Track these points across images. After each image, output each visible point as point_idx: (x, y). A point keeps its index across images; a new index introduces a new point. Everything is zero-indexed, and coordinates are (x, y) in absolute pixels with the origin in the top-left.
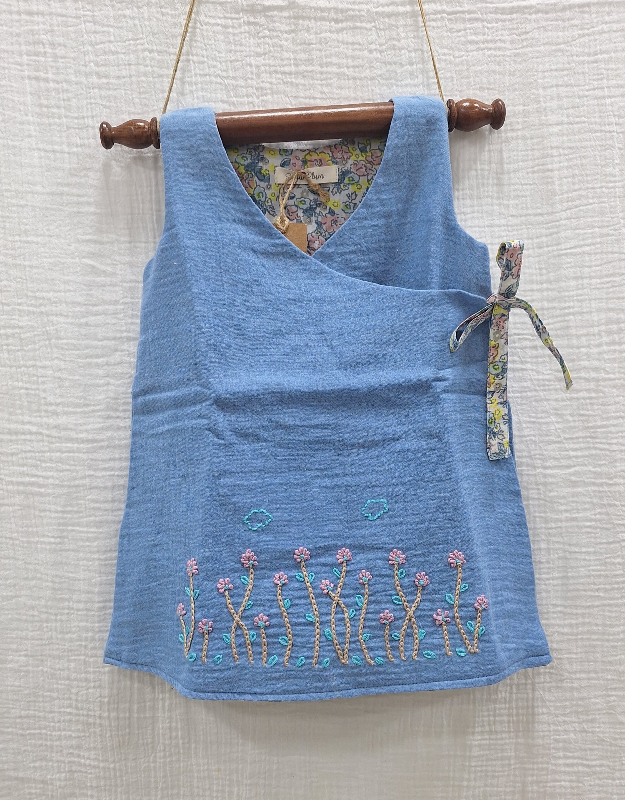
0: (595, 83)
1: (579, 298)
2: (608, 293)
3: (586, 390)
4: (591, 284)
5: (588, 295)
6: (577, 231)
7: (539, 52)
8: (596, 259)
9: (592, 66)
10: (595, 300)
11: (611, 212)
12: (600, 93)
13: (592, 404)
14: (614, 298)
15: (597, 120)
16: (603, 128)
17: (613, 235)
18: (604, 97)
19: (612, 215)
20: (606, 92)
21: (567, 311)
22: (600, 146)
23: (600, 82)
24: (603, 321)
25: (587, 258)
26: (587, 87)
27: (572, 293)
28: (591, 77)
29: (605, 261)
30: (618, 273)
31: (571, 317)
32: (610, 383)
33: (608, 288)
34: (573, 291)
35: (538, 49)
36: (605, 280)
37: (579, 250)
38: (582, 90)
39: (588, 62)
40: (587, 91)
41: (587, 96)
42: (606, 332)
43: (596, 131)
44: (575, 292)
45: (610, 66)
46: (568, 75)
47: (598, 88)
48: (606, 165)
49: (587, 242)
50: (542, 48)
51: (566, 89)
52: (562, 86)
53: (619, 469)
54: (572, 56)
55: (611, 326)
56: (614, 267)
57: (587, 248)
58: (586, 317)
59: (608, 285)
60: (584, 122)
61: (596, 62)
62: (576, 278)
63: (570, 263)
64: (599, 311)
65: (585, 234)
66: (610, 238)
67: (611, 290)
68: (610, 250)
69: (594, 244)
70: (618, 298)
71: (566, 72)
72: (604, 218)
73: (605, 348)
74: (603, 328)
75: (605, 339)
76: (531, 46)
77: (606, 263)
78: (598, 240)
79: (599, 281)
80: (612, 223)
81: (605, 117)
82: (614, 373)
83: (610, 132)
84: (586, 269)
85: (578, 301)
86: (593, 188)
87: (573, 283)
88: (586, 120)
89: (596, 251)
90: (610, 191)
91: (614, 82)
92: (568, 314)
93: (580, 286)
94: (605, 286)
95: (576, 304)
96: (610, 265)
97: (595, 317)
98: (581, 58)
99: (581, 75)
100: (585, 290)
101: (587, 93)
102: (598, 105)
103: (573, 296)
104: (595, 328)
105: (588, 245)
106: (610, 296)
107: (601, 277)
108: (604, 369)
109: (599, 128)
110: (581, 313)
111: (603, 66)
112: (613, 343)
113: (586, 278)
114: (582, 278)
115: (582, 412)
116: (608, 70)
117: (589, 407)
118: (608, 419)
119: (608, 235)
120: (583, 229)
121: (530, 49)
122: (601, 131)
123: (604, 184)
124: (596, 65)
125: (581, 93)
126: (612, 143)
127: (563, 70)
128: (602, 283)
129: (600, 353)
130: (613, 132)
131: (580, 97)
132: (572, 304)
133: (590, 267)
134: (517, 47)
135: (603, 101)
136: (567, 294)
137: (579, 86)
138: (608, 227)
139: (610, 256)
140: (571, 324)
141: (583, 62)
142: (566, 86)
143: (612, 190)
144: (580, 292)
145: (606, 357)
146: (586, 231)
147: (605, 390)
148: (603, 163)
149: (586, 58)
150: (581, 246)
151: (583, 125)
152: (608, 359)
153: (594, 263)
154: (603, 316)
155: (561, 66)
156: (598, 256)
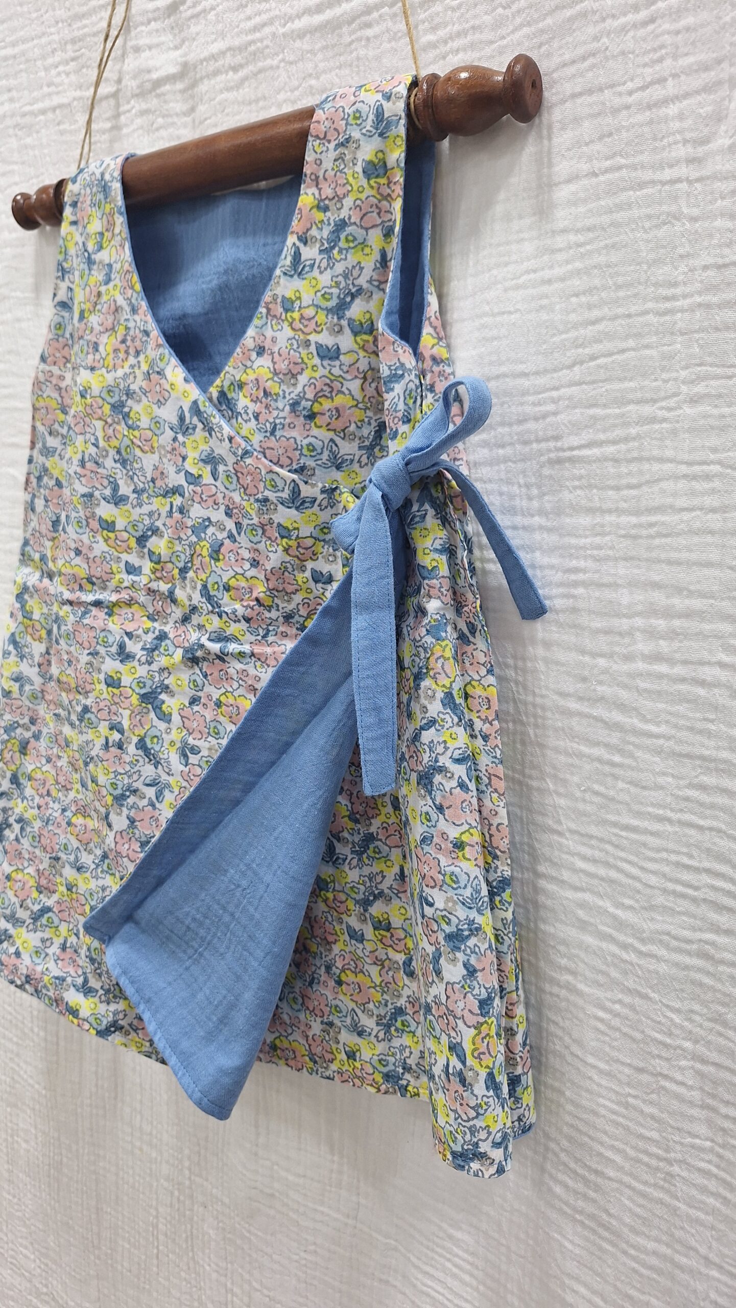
0: (648, 70)
1: (595, 552)
2: (649, 549)
3: (607, 745)
4: (618, 526)
5: (612, 548)
6: (592, 411)
7: (542, 31)
8: (630, 474)
9: (641, 32)
10: (625, 559)
11: (663, 369)
12: (657, 92)
13: (615, 777)
14: (659, 561)
15: (645, 158)
16: (658, 176)
17: (664, 420)
18: (666, 101)
19: (665, 376)
20: (671, 87)
21: (573, 577)
22: (649, 217)
23: (657, 67)
24: (640, 608)
25: (612, 470)
26: (630, 85)
27: (583, 541)
28: (640, 60)
29: (647, 477)
30: (671, 507)
31: (580, 591)
32: (648, 742)
33: (651, 537)
34: (586, 537)
35: (541, 25)
36: (644, 519)
37: (595, 451)
38: (620, 94)
39: (635, 26)
40: (630, 93)
41: (628, 107)
42: (644, 631)
43: (642, 185)
44: (588, 540)
45: (683, 23)
46: (593, 67)
47: (652, 83)
48: (657, 262)
49: (611, 435)
50: (549, 21)
51: (589, 99)
52: (581, 94)
53: (658, 927)
54: (603, 20)
55: (653, 621)
56: (663, 491)
57: (610, 450)
58: (608, 594)
59: (653, 531)
60: (620, 168)
61: (652, 20)
62: (591, 511)
63: (580, 478)
64: (633, 584)
65: (608, 416)
66: (657, 426)
67: (657, 541)
68: (656, 452)
69: (626, 439)
70: (669, 562)
71: (591, 61)
72: (646, 383)
73: (641, 666)
74: (639, 622)
75: (643, 646)
76: (529, 24)
77: (648, 482)
78: (633, 431)
79: (634, 520)
80: (662, 394)
81: (664, 149)
82: (658, 724)
83: (673, 182)
84: (610, 493)
85: (596, 559)
86: (629, 316)
87: (585, 520)
88: (623, 161)
89: (629, 456)
90: (662, 319)
91: (691, 59)
92: (576, 584)
93: (598, 529)
94: (644, 532)
95: (590, 564)
96: (656, 488)
97: (624, 597)
98: (623, 20)
99: (620, 59)
100: (608, 538)
101: (630, 100)
102: (651, 122)
103: (584, 548)
104: (625, 620)
105: (614, 442)
106: (654, 554)
107: (637, 513)
108: (635, 709)
109: (648, 175)
110: (600, 585)
111: (667, 26)
112: (657, 658)
113: (610, 511)
114: (603, 511)
115: (596, 787)
116: (678, 32)
117: (609, 780)
118: (638, 814)
119: (653, 420)
120: (605, 406)
121: (526, 30)
122: (653, 182)
123: (650, 305)
124: (651, 27)
125: (617, 101)
126: (674, 208)
127: (584, 58)
128: (641, 526)
129: (632, 675)
130: (679, 180)
131: (615, 111)
132: (582, 564)
133: (617, 488)
134: (504, 32)
135: (663, 111)
136: (573, 541)
137: (612, 86)
138: (654, 401)
139: (656, 467)
140: (581, 604)
141: (624, 29)
142: (590, 92)
143: (667, 318)
144: (598, 540)
145: (643, 685)
146: (609, 411)
147: (639, 754)
148: (652, 256)
149: (631, 18)
150: (600, 444)
151: (617, 175)
152: (645, 690)
153: (624, 482)
154: (639, 596)
155: (580, 51)
156: (634, 467)
